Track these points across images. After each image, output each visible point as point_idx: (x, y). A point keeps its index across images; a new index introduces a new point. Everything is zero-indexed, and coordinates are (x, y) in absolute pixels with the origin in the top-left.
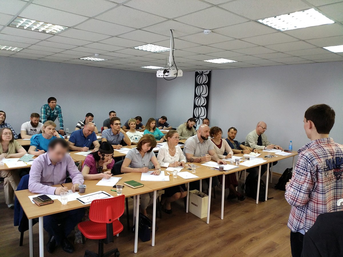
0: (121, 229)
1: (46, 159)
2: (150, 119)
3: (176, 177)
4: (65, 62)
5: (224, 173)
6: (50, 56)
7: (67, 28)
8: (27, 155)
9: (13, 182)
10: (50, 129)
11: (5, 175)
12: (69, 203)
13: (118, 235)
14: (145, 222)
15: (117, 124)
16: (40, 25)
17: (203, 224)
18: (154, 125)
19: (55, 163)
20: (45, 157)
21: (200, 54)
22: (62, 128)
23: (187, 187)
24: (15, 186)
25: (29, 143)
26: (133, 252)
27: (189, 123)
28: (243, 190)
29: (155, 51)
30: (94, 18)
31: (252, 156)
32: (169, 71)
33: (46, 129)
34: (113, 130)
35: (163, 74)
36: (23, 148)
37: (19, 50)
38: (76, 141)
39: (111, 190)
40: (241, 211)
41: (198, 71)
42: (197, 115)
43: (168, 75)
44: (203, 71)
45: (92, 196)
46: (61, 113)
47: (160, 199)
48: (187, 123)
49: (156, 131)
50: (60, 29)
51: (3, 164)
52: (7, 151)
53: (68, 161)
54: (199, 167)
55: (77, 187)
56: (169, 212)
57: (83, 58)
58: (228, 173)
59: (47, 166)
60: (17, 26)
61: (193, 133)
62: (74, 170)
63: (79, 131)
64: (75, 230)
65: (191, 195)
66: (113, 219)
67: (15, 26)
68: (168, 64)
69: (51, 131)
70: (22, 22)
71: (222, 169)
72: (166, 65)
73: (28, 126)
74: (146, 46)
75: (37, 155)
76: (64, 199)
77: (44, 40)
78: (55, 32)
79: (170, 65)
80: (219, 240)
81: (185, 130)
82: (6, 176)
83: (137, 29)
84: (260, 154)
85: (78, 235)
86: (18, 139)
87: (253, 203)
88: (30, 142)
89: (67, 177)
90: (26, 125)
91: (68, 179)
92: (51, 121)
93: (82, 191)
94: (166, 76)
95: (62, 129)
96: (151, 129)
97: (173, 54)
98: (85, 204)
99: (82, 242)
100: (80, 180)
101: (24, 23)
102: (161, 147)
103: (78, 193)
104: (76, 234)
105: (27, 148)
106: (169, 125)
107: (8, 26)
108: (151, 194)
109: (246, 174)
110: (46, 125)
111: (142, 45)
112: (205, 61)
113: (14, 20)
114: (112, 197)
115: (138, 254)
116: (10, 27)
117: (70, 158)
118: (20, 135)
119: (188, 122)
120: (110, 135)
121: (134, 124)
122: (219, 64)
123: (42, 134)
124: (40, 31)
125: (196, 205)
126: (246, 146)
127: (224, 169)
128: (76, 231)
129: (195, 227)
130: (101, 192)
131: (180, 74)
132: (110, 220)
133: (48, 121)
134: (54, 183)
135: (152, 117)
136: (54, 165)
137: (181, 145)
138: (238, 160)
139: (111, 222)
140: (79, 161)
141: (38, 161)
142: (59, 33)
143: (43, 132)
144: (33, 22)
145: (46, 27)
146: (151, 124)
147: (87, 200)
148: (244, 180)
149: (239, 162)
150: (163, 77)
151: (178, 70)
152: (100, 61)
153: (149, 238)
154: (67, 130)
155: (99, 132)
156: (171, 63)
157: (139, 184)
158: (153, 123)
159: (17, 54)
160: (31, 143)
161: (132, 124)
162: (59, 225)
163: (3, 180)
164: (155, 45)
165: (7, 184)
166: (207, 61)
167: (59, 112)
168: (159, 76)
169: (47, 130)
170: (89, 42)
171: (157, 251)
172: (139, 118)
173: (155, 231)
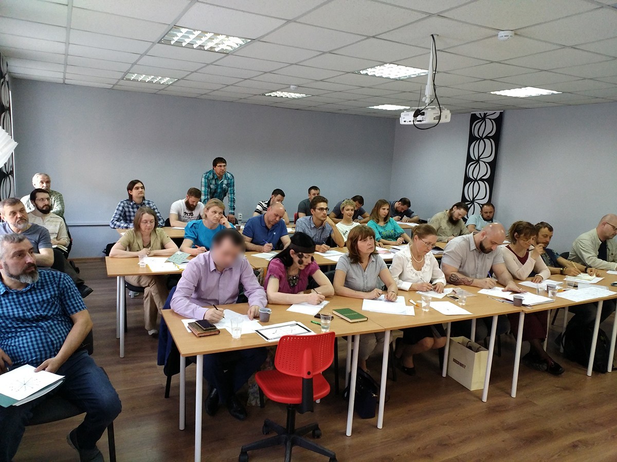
0: (326, 391)
1: (208, 262)
2: (380, 201)
3: (427, 310)
4: (241, 101)
5: (523, 311)
6: (217, 90)
7: (250, 41)
8: (179, 253)
9: (158, 295)
10: (215, 212)
11: (145, 284)
12: (244, 337)
13: (318, 401)
14: (368, 385)
15: (322, 209)
16: (206, 38)
17: (474, 401)
18: (387, 211)
19: (222, 269)
20: (207, 258)
21: (485, 80)
22: (233, 211)
23: (447, 329)
24: (159, 303)
25: (182, 235)
26: (345, 434)
27: (454, 212)
28: (560, 345)
29: (397, 77)
30: (295, 22)
31: (584, 281)
32: (424, 113)
33: (209, 213)
34: (314, 218)
35: (412, 118)
36: (172, 241)
37: (171, 83)
38: (254, 234)
39: (312, 322)
40: (555, 386)
41: (477, 113)
42: (469, 196)
43: (422, 120)
44: (486, 112)
45: (281, 328)
46: (234, 186)
47: (394, 346)
48: (450, 212)
49: (389, 224)
50: (237, 44)
51: (144, 266)
52: (148, 246)
53: (243, 268)
54: (471, 295)
55: (256, 312)
56: (410, 372)
57: (270, 94)
58: (532, 310)
59: (209, 272)
60: (172, 42)
61: (461, 231)
62: (252, 283)
63: (258, 217)
64: (249, 383)
65: (453, 346)
66: (314, 371)
67: (168, 42)
68: (423, 99)
69: (217, 215)
70: (180, 35)
71: (518, 302)
72: (420, 102)
73: (181, 207)
74: (382, 67)
75: (195, 254)
76: (236, 330)
77: (211, 64)
78: (229, 48)
79: (427, 101)
80: (507, 436)
81: (444, 224)
82: (147, 285)
83: (368, 37)
84: (600, 279)
85: (254, 393)
86: (165, 226)
87: (580, 374)
88: (184, 233)
89: (240, 293)
90: (178, 205)
91: (241, 297)
92: (217, 200)
93: (265, 319)
94: (418, 121)
95: (231, 213)
96: (380, 219)
97: (434, 81)
98: (270, 341)
99: (260, 405)
100: (261, 300)
101: (183, 36)
102: (398, 253)
103: (258, 321)
104: (251, 391)
105: (178, 241)
106: (413, 214)
107: (158, 43)
108: (379, 336)
109: (567, 317)
110: (208, 206)
111: (373, 67)
112: (492, 93)
113: (168, 32)
114: (313, 333)
115: (352, 439)
116: (163, 43)
117: (247, 262)
118: (168, 220)
119: (452, 209)
120: (309, 227)
121: (352, 210)
122: (521, 98)
123: (203, 220)
124: (206, 48)
125: (461, 365)
126: (572, 260)
127: (524, 303)
128: (251, 385)
129: (460, 405)
130: (295, 322)
131: (446, 116)
132: (309, 373)
133: (213, 200)
134: (220, 302)
135: (382, 198)
136: (219, 272)
137: (436, 252)
138: (553, 288)
139: (310, 377)
140: (259, 268)
141: (195, 263)
142: (235, 50)
143: (203, 217)
144: (197, 33)
145: (215, 41)
146: (381, 210)
147: (273, 334)
148: (562, 327)
149: (555, 292)
150: (412, 123)
151: (442, 111)
152: (299, 99)
153: (373, 413)
154: (239, 215)
155: (290, 222)
156: (429, 96)
157: (359, 316)
158: (384, 209)
159: (168, 89)
160: (186, 234)
161: (348, 210)
162: (225, 371)
163: (143, 292)
164: (398, 65)
165: (149, 298)
166: (498, 93)
167: (231, 185)
168: (405, 121)
169: (212, 214)
170: (282, 65)
171: (386, 438)
172: (359, 198)
173: (385, 402)
